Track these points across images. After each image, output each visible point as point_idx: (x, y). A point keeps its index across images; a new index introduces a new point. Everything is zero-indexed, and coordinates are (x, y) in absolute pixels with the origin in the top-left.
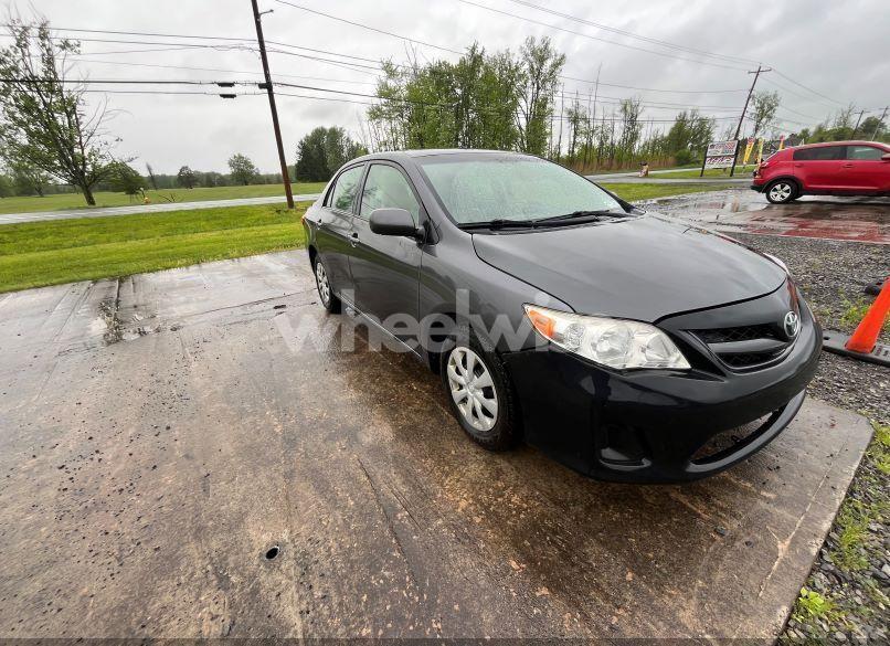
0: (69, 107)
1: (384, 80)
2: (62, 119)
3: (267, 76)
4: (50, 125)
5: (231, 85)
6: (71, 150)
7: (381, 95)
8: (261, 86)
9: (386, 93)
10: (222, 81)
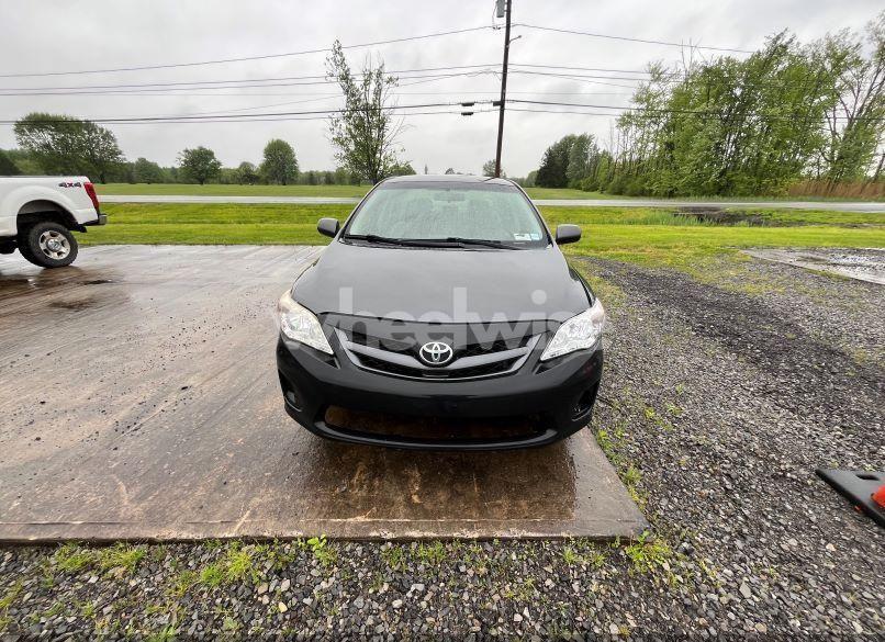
0: (381, 125)
1: (646, 84)
2: (375, 134)
3: (503, 94)
4: (368, 138)
5: (471, 104)
6: (375, 154)
7: (638, 100)
8: (495, 104)
9: (644, 97)
10: (465, 101)
